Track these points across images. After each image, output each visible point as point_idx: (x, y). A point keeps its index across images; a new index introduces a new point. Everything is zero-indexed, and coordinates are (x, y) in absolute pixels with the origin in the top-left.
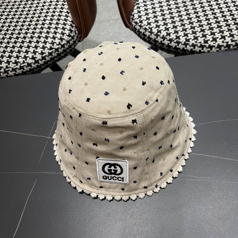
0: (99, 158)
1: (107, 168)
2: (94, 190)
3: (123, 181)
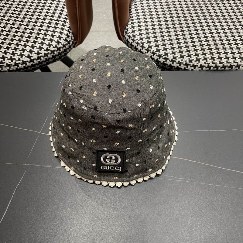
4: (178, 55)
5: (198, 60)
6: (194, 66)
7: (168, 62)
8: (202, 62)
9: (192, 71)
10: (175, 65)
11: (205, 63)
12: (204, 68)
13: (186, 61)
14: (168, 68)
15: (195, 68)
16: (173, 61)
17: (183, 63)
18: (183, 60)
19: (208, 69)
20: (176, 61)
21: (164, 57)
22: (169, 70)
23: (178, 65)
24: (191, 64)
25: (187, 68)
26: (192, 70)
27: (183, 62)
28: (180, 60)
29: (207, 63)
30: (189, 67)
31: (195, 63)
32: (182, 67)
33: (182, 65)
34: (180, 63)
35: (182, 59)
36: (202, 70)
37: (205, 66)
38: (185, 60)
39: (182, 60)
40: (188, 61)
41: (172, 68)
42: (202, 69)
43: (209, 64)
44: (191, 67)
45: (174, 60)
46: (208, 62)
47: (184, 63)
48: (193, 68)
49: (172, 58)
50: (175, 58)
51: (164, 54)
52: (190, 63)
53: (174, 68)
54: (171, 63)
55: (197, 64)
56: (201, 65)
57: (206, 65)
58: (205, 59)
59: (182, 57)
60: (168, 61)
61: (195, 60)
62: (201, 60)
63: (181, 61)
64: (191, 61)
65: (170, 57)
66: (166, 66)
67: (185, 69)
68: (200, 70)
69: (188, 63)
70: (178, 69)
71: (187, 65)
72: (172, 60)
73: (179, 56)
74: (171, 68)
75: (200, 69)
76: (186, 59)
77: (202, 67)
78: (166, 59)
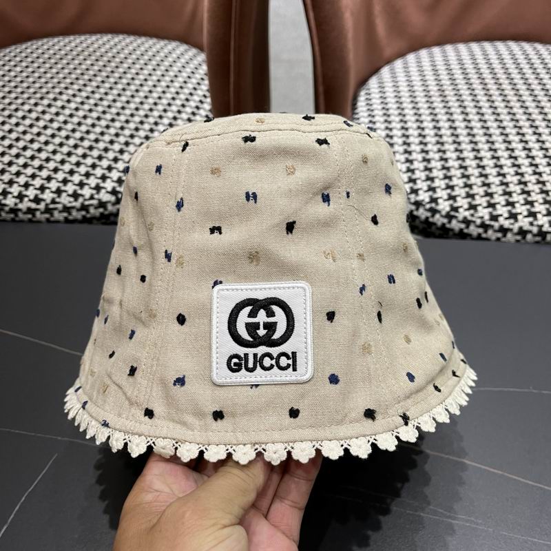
0: (221, 282)
1: (243, 318)
2: (191, 433)
3: (295, 370)
4: (462, 202)
5: (513, 216)
6: (504, 231)
7: (438, 220)
8: (524, 222)
9: (498, 243)
10: (455, 225)
11: (531, 224)
12: (529, 237)
13: (482, 218)
14: (438, 232)
15: (505, 236)
16: (449, 217)
17: (474, 222)
18: (476, 215)
19: (538, 239)
20: (456, 217)
21: (428, 206)
22: (440, 237)
23: (463, 226)
24: (496, 225)
25: (484, 236)
26: (498, 239)
27: (474, 219)
28: (467, 214)
29: (535, 223)
30: (490, 232)
31: (507, 224)
32: (473, 230)
33: (472, 227)
34: (467, 222)
35: (472, 212)
36: (523, 241)
37: (530, 232)
38: (480, 214)
39: (472, 215)
40: (487, 217)
41: (447, 233)
42: (524, 238)
43: (542, 226)
44: (496, 231)
45: (453, 213)
46: (540, 223)
47: (479, 222)
48: (499, 235)
49: (448, 209)
50: (456, 209)
51: (427, 200)
52: (493, 223)
53: (451, 233)
54: (445, 221)
55: (511, 227)
56: (521, 228)
57: (535, 230)
58: (532, 214)
59: (473, 207)
60: (437, 216)
61: (506, 215)
62: (520, 217)
63: (470, 218)
64: (494, 218)
65: (444, 206)
66: (434, 228)
67: (479, 237)
68: (518, 241)
69: (488, 223)
70: (462, 235)
71: (485, 226)
72: (448, 213)
73: (466, 206)
74: (444, 232)
75: (519, 238)
76: (484, 213)
77: (522, 232)
78: (434, 211)
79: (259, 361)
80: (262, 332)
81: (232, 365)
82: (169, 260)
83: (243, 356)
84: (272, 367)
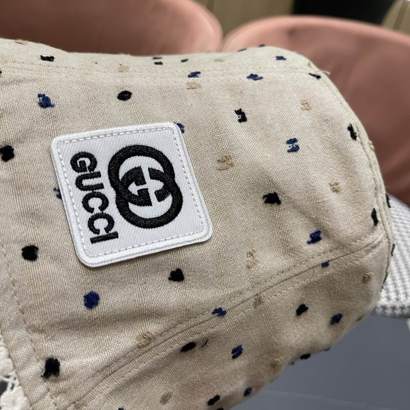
79: (94, 192)
80: (134, 189)
81: (81, 159)
82: (189, 76)
83: (96, 170)
84: (90, 210)
